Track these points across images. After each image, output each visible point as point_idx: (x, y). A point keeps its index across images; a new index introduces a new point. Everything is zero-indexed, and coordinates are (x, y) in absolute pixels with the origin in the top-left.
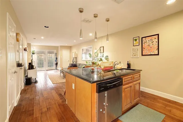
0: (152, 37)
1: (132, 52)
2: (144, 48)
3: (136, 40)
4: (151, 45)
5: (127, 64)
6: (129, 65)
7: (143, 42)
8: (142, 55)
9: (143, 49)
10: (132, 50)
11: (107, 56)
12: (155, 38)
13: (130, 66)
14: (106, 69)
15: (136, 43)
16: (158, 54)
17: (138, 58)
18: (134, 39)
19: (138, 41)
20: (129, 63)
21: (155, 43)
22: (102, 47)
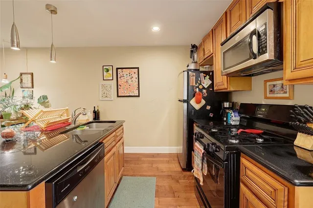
0: (131, 70)
1: (101, 90)
2: (121, 86)
3: (108, 71)
4: (130, 81)
5: (94, 112)
6: (96, 115)
7: (119, 76)
8: (118, 96)
9: (119, 87)
10: (101, 87)
11: (45, 97)
12: (135, 73)
13: (98, 115)
14: (53, 128)
15: (108, 75)
16: (139, 96)
17: (112, 100)
18: (104, 67)
19: (110, 72)
20: (96, 110)
21: (134, 79)
22: (29, 74)
